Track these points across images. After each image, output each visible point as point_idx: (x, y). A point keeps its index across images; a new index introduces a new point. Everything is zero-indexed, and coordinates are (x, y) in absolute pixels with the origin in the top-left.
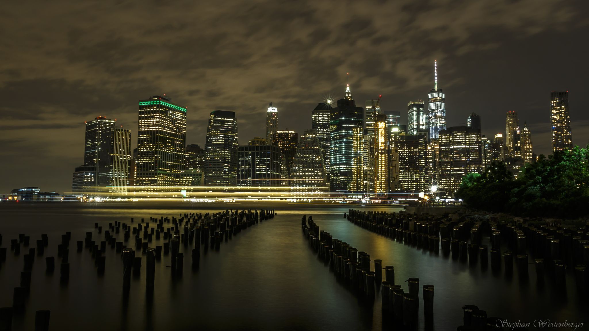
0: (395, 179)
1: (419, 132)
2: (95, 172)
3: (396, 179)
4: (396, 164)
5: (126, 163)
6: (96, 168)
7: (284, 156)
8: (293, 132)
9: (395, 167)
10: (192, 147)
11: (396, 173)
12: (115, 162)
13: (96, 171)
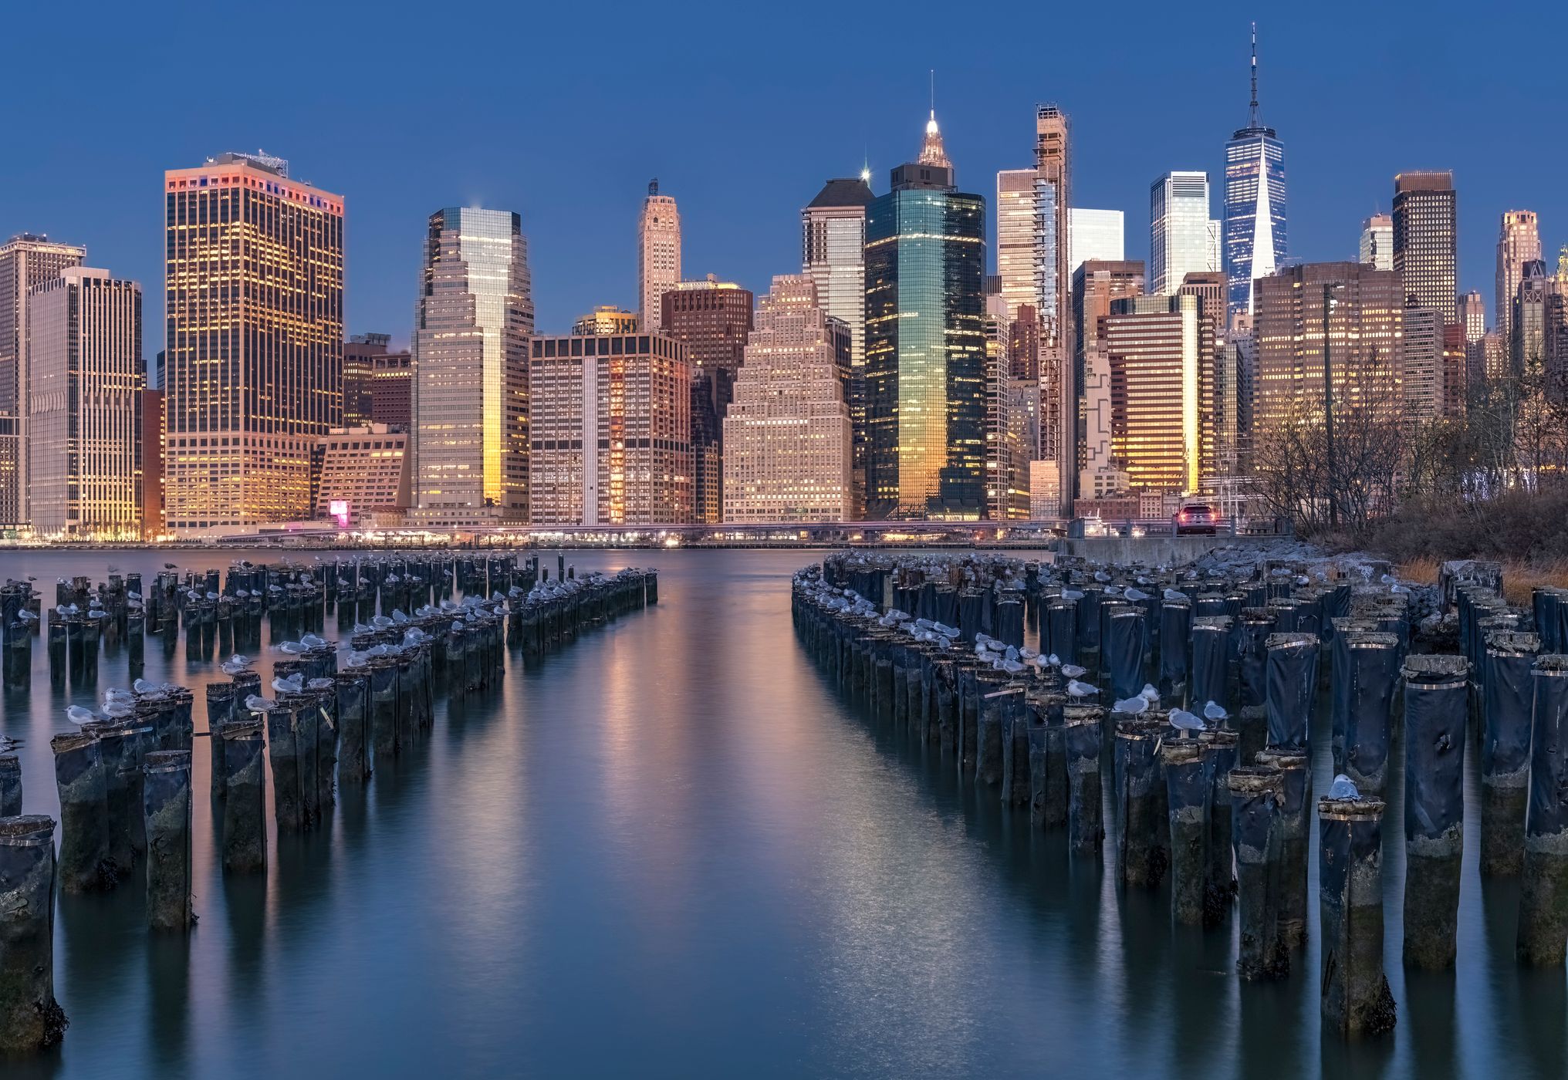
0: (1095, 453)
1: (1190, 286)
2: (14, 436)
3: (1101, 452)
4: (1099, 400)
5: (127, 402)
6: (17, 420)
7: (702, 374)
8: (734, 287)
9: (1098, 409)
10: (367, 343)
11: (1100, 431)
12: (87, 400)
13: (18, 433)
